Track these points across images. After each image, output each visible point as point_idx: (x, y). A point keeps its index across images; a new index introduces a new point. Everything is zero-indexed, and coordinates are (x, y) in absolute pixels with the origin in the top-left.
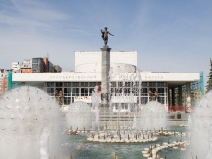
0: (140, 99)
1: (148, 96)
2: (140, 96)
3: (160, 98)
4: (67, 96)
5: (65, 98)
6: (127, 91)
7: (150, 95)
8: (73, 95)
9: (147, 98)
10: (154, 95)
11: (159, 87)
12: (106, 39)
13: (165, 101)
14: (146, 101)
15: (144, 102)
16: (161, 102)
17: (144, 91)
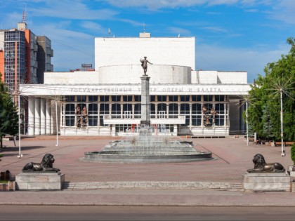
0: (191, 118)
1: (202, 115)
2: (191, 115)
3: (218, 117)
4: (93, 115)
5: (89, 117)
6: (173, 109)
7: (205, 112)
8: (101, 113)
9: (200, 117)
10: (210, 113)
11: (217, 103)
12: (145, 68)
13: (225, 122)
14: (199, 121)
15: (197, 122)
16: (219, 122)
17: (197, 108)
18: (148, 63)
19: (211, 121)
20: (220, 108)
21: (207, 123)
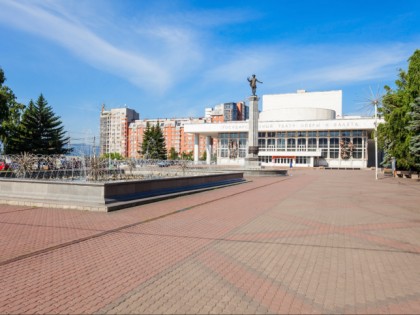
0: (328, 152)
1: (340, 148)
2: (329, 148)
3: (356, 150)
6: (312, 141)
7: (342, 146)
9: (338, 150)
10: (347, 146)
11: (354, 137)
12: (254, 88)
13: (363, 155)
14: (337, 154)
15: (334, 155)
16: (357, 155)
17: (334, 141)
18: (257, 83)
19: (348, 154)
20: (358, 141)
21: (345, 155)
